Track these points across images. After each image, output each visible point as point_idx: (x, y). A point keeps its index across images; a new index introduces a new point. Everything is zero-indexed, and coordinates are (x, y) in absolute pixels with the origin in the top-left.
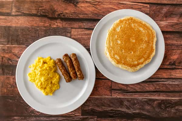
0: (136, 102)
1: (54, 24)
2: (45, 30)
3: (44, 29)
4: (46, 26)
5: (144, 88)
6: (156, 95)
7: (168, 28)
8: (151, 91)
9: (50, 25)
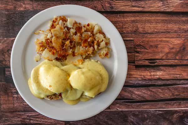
0: (146, 116)
1: (21, 6)
2: (6, 15)
3: (7, 13)
4: (9, 9)
5: (157, 95)
6: (175, 104)
7: (184, 8)
8: (167, 98)
9: (15, 7)
